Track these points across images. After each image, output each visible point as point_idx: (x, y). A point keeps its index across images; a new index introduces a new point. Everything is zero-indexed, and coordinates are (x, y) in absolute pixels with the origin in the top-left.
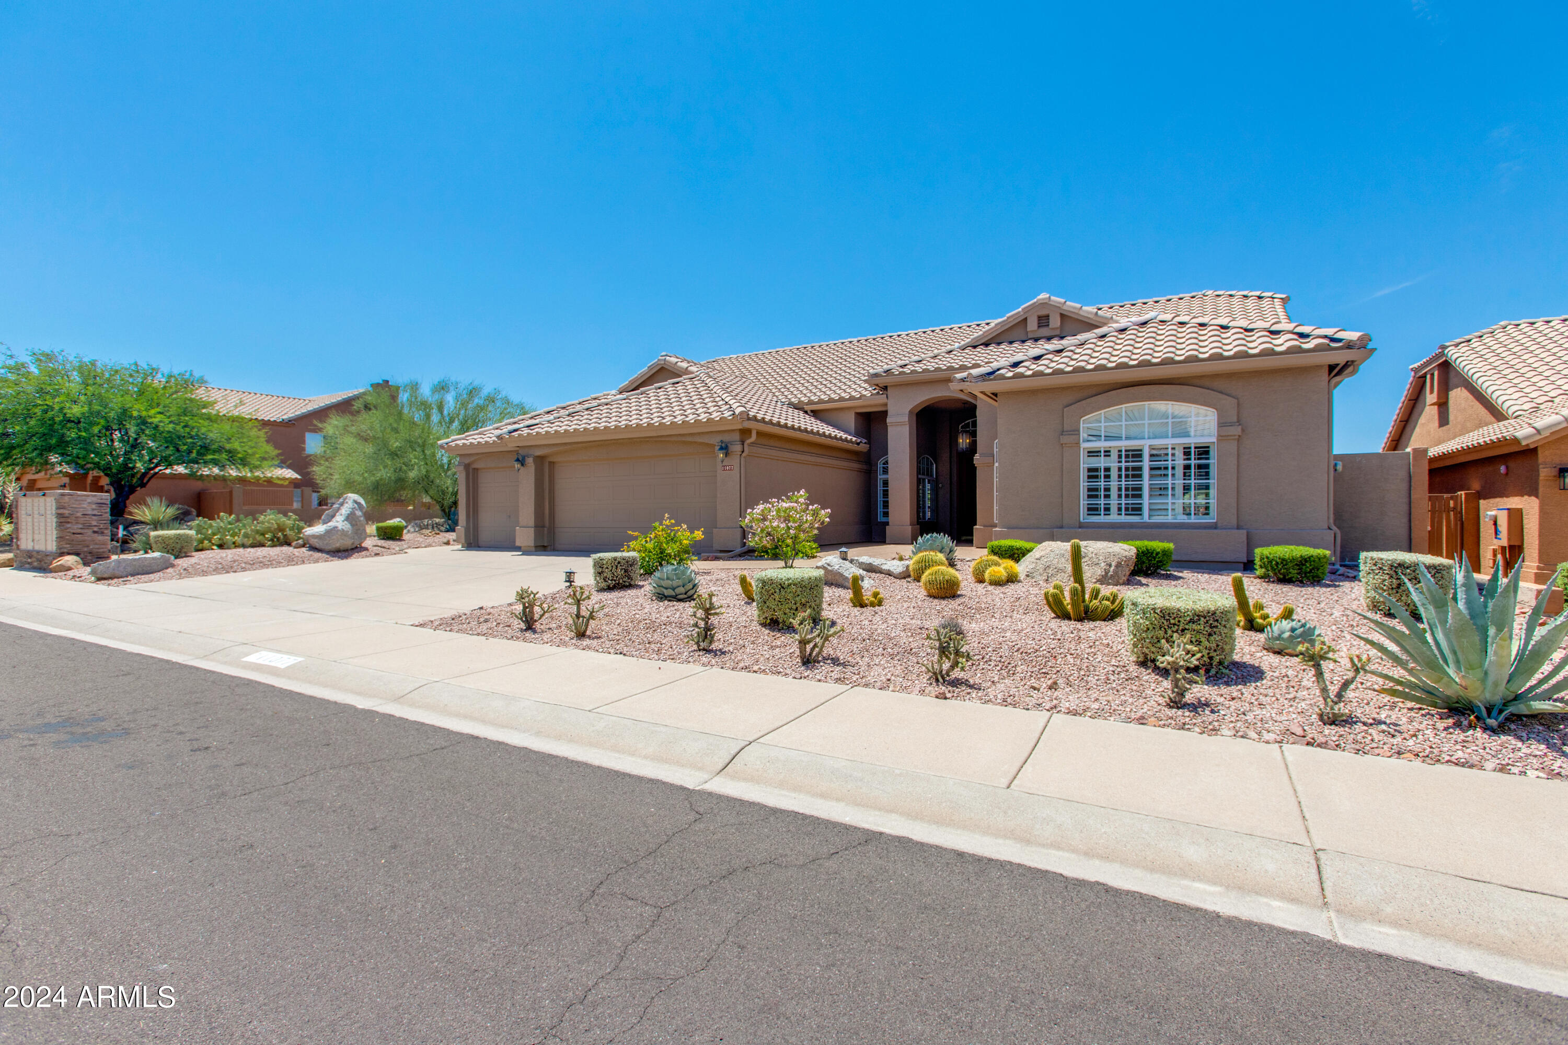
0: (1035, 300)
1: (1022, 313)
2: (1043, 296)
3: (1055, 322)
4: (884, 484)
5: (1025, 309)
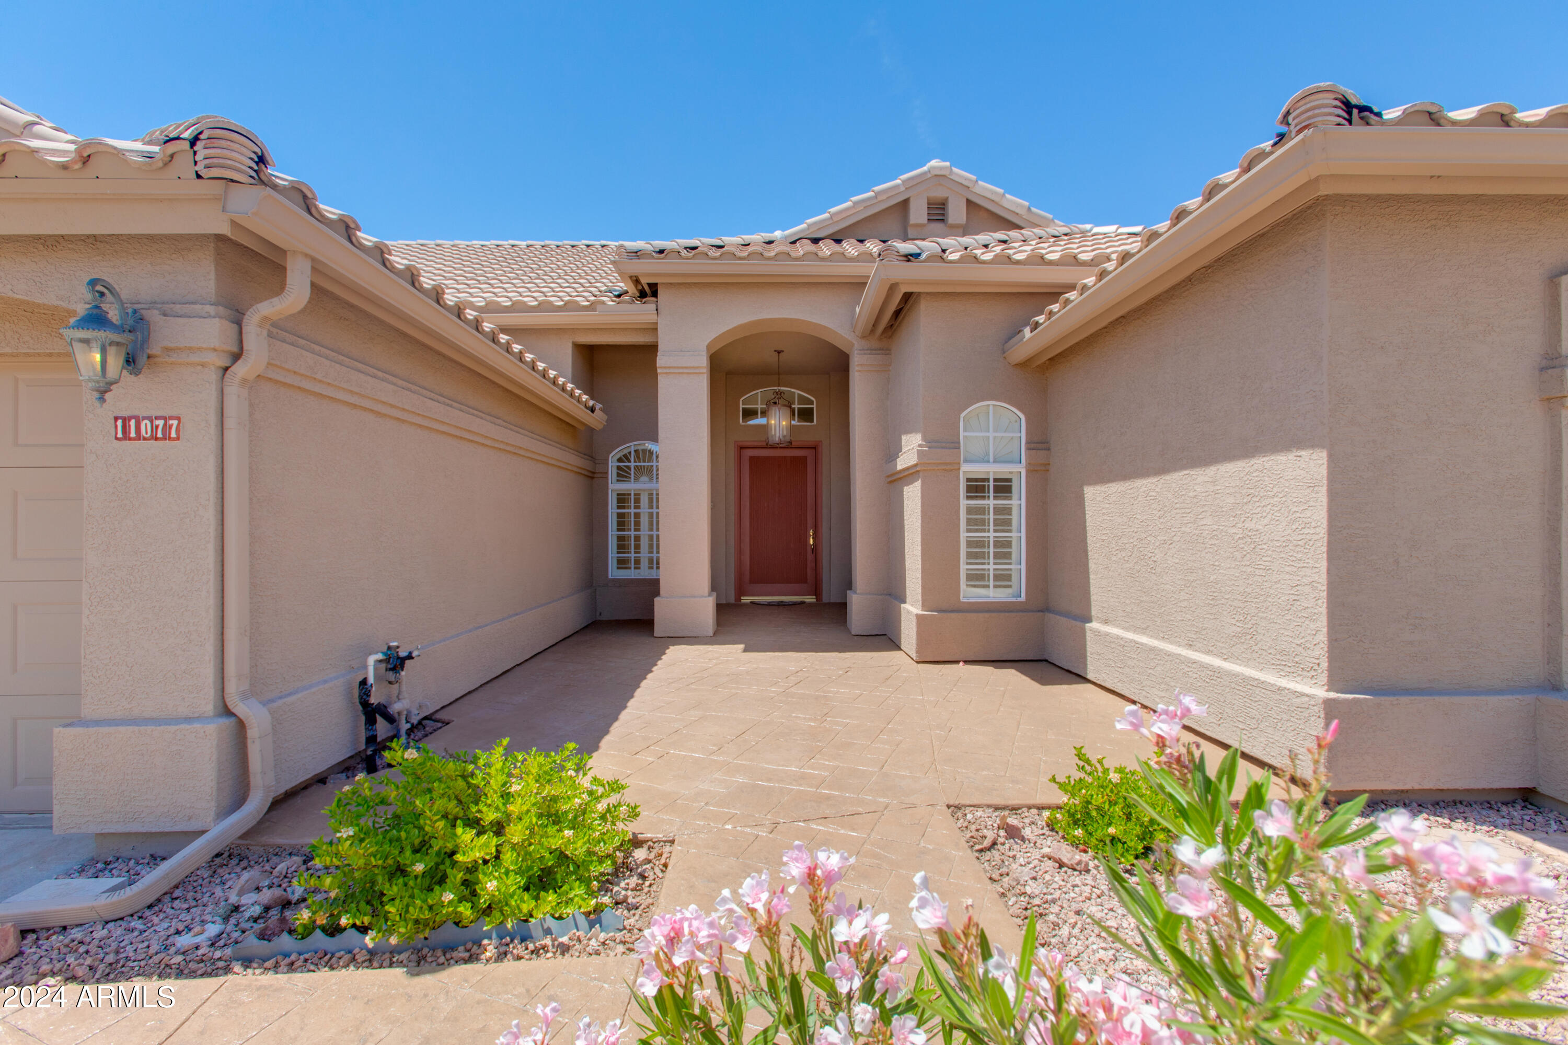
0: (925, 168)
1: (903, 189)
2: (934, 163)
3: (957, 213)
4: (619, 501)
5: (904, 182)
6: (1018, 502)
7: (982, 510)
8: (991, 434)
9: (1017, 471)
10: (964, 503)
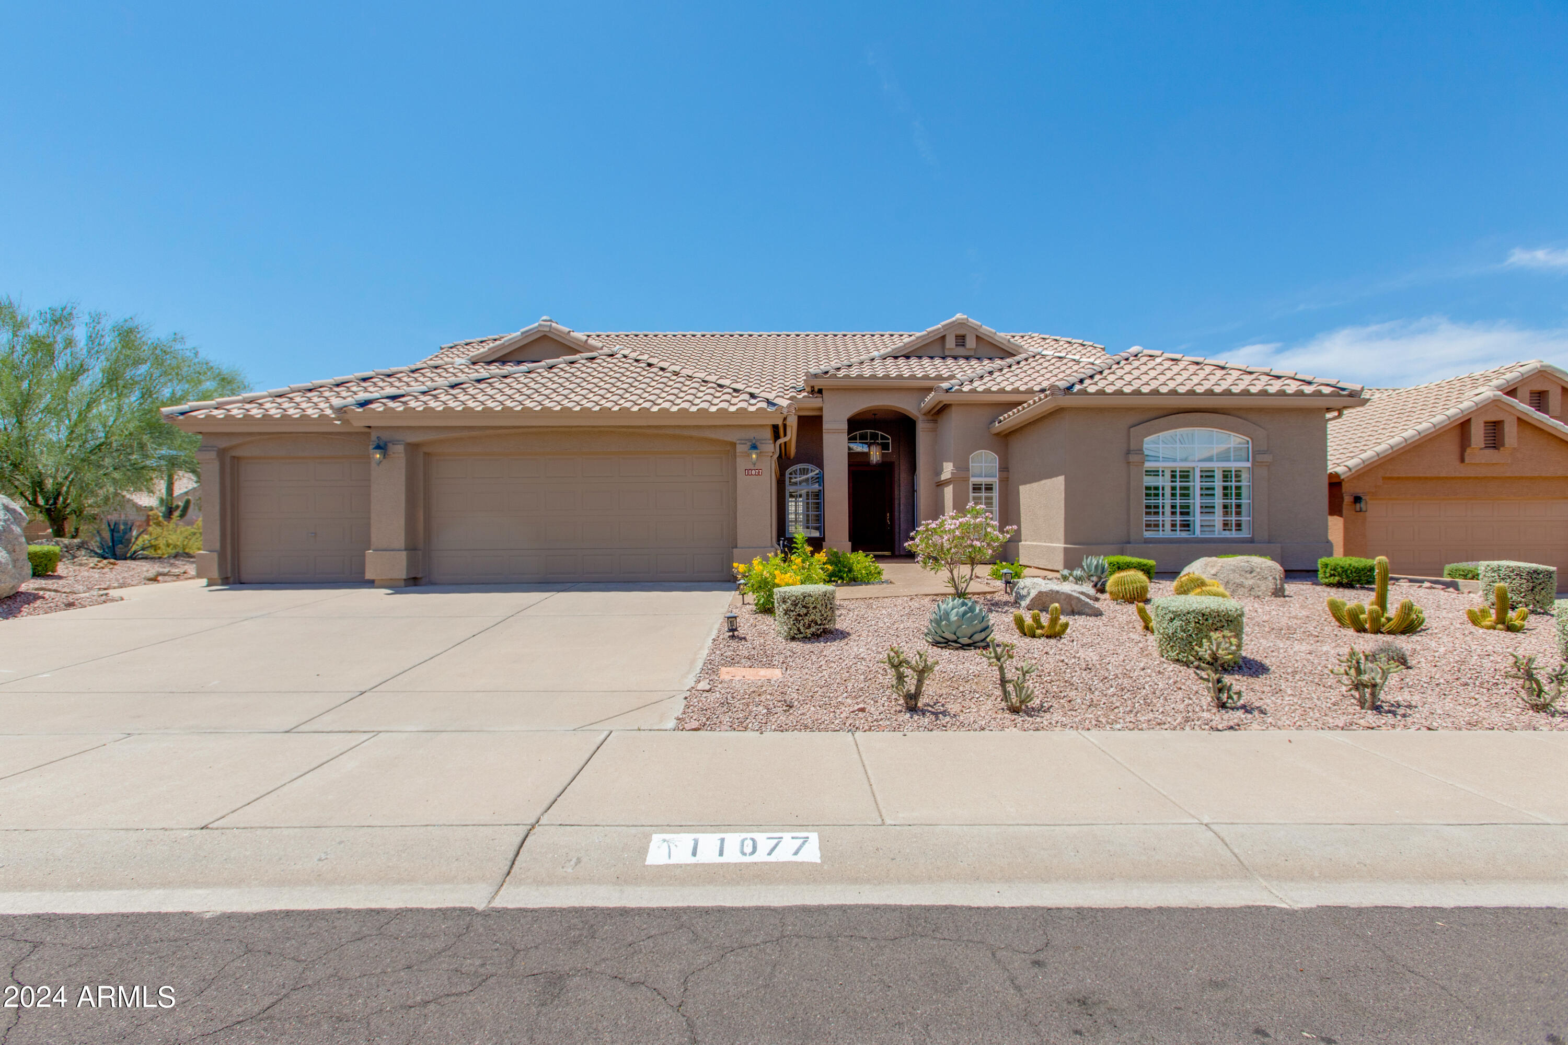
0: (954, 319)
1: (941, 330)
2: (959, 316)
3: (971, 343)
5: (943, 326)
6: (995, 494)
7: (980, 498)
8: (983, 465)
9: (995, 481)
10: (971, 495)
